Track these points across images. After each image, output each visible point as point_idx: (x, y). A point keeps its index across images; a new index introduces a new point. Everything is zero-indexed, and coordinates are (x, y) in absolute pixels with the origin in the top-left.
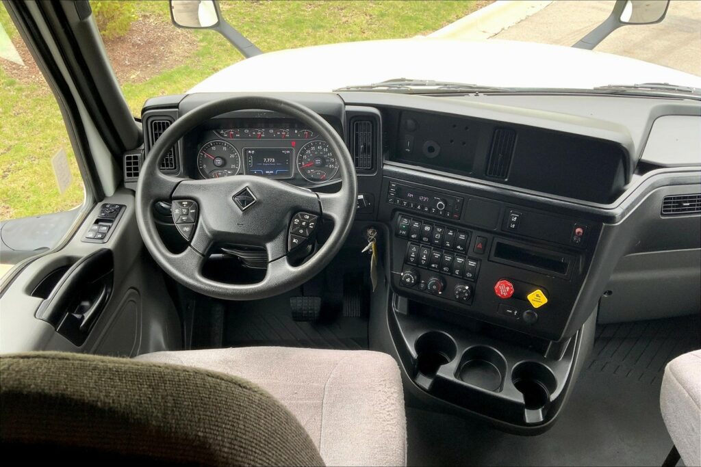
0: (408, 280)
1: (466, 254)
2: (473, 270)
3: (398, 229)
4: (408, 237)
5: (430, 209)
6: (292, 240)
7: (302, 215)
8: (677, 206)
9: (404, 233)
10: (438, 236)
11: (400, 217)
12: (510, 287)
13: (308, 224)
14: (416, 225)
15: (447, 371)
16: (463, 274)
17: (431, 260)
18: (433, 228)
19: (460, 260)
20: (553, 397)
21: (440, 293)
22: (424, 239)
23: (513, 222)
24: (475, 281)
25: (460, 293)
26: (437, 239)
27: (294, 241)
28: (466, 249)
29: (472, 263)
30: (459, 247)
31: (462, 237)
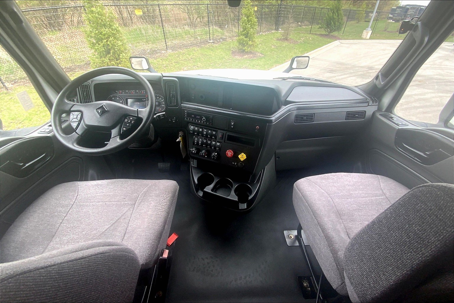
0: (193, 152)
1: (216, 140)
2: (219, 147)
3: (189, 130)
4: (194, 135)
5: (201, 122)
6: (123, 128)
7: (129, 118)
8: (301, 119)
9: (192, 132)
10: (205, 133)
11: (190, 126)
12: (232, 152)
13: (131, 121)
14: (196, 129)
15: (208, 189)
16: (215, 148)
17: (203, 143)
18: (203, 130)
19: (214, 143)
20: (250, 198)
21: (206, 156)
22: (200, 134)
23: (232, 125)
24: (220, 151)
25: (214, 156)
26: (205, 134)
28: (216, 138)
29: (218, 144)
30: (213, 137)
31: (214, 133)
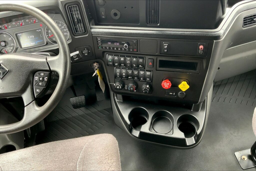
0: (118, 87)
1: (144, 69)
2: (149, 77)
3: (108, 61)
4: (114, 65)
5: (121, 49)
7: (39, 74)
8: (250, 21)
9: (111, 63)
10: (128, 62)
11: (107, 55)
12: (169, 83)
13: (43, 78)
14: (116, 58)
15: (145, 128)
16: (145, 79)
17: (127, 76)
18: (125, 58)
19: (142, 73)
21: (135, 91)
22: (122, 65)
23: (165, 49)
24: (152, 82)
25: (145, 89)
26: (128, 64)
27: (37, 90)
28: (144, 66)
29: (148, 73)
30: (140, 66)
31: (141, 60)
